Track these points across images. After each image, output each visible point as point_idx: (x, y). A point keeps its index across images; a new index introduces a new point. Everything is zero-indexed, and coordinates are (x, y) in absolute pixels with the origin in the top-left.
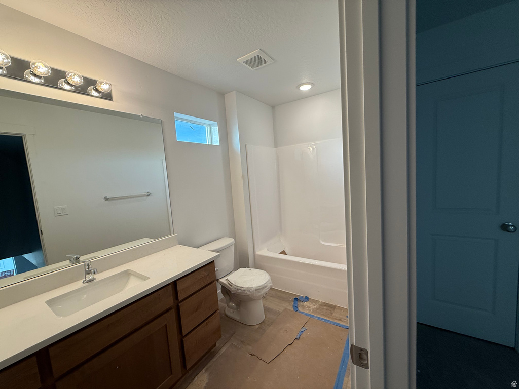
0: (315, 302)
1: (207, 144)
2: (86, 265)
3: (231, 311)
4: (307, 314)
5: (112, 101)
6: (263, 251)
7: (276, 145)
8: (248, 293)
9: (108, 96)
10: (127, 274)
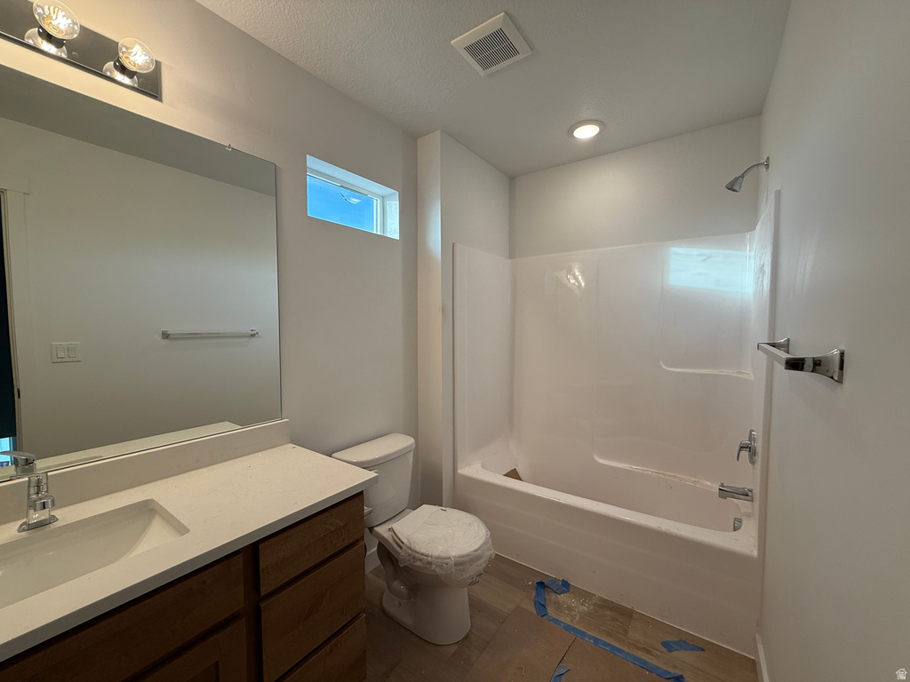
0: (584, 595)
1: (375, 232)
2: (33, 484)
3: (396, 603)
4: (568, 628)
5: (161, 100)
6: (474, 469)
7: (512, 252)
8: (438, 570)
9: (150, 85)
10: (147, 510)
